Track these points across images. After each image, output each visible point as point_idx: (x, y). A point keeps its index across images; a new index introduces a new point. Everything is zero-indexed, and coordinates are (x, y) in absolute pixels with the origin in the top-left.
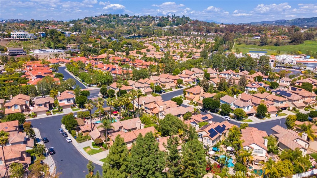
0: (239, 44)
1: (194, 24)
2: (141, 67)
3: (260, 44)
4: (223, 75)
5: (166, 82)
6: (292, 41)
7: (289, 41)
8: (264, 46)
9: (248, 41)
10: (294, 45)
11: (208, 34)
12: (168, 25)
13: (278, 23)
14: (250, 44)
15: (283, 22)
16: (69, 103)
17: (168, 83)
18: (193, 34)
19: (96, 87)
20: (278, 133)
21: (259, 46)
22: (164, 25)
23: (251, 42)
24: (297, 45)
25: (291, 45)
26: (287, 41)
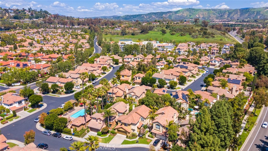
0: (106, 35)
1: (55, 17)
2: (47, 60)
3: (121, 34)
4: (127, 59)
5: (94, 70)
6: (142, 31)
7: (140, 31)
8: (125, 36)
9: (112, 32)
10: (144, 34)
11: (74, 27)
12: (26, 18)
13: (115, 18)
14: (114, 34)
15: (118, 17)
16: (20, 105)
17: (96, 70)
18: (59, 27)
19: (20, 85)
20: (213, 91)
21: (121, 36)
22: (22, 18)
23: (115, 33)
24: (146, 34)
25: (142, 34)
26: (138, 31)
